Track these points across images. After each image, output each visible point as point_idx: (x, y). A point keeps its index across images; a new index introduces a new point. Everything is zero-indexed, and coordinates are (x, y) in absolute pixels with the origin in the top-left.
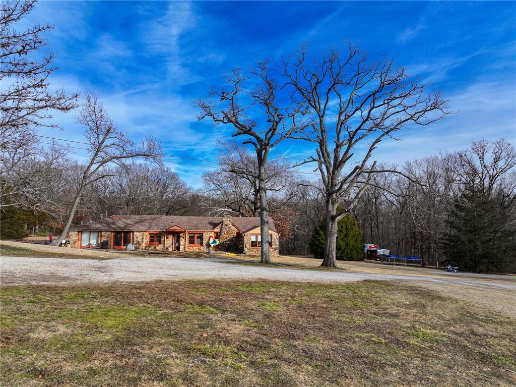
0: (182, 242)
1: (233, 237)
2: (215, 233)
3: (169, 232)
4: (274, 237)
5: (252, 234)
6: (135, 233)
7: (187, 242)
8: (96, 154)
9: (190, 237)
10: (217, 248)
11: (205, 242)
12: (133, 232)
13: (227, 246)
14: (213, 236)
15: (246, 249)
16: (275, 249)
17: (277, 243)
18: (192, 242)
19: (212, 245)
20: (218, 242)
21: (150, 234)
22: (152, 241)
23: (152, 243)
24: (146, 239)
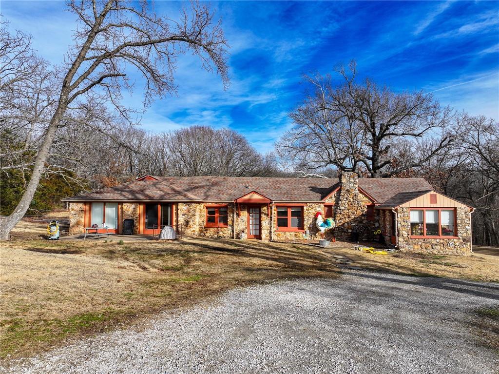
0: (265, 223)
1: (363, 215)
2: (325, 206)
3: (240, 204)
4: (461, 214)
5: (413, 209)
6: (181, 206)
7: (274, 223)
8: (91, 38)
9: (279, 213)
10: (331, 234)
11: (307, 223)
12: (177, 203)
13: (350, 231)
14: (323, 212)
15: (401, 239)
16: (464, 240)
17: (469, 228)
18: (282, 223)
19: (323, 230)
20: (332, 224)
21: (207, 208)
22: (211, 220)
23: (211, 224)
24: (201, 216)
